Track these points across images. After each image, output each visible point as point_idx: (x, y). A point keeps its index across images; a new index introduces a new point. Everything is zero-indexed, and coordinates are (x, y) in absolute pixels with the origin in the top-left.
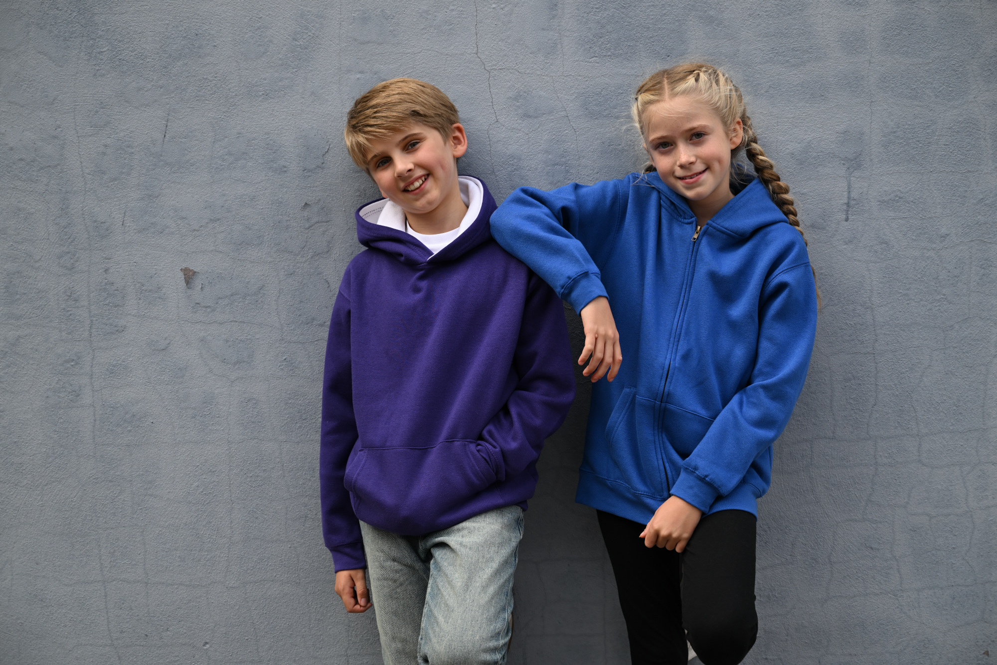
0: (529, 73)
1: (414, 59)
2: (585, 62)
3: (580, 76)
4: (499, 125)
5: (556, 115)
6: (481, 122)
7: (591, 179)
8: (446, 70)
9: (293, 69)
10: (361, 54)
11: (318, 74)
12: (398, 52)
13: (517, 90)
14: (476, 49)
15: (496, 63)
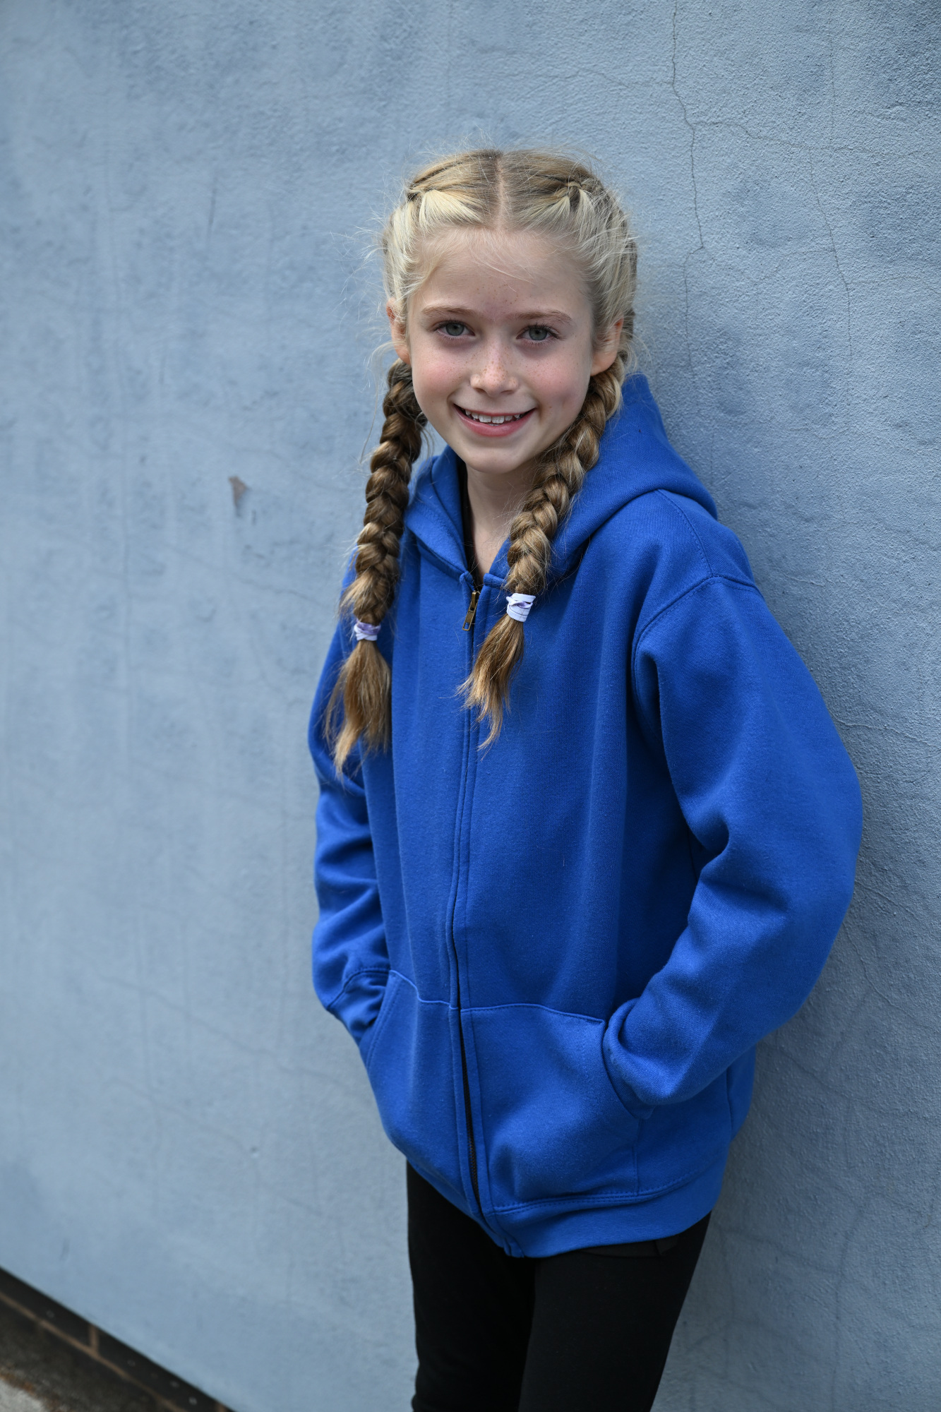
0: (766, 137)
1: (564, 90)
2: (878, 117)
3: (864, 150)
4: (706, 256)
5: (813, 244)
6: (674, 246)
7: (871, 410)
8: (618, 119)
9: (381, 100)
10: (481, 75)
11: (416, 115)
12: (539, 73)
13: (741, 176)
14: (671, 74)
15: (707, 107)
